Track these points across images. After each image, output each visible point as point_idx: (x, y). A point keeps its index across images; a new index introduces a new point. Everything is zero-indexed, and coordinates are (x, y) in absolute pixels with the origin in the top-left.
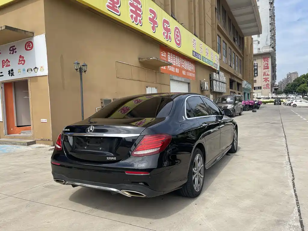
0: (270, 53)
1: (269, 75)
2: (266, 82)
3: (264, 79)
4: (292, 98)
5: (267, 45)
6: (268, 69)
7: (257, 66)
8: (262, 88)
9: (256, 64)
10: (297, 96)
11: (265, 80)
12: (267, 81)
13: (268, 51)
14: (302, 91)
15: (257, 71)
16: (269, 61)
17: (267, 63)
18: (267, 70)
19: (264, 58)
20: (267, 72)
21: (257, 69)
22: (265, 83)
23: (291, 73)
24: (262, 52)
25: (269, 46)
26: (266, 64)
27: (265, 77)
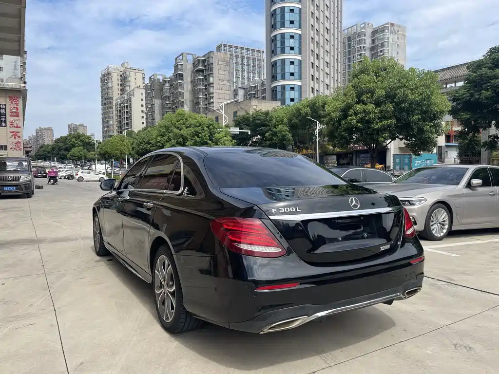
0: (20, 91)
1: (20, 127)
2: (15, 138)
3: (12, 134)
4: (59, 168)
5: (15, 76)
6: (18, 116)
7: (5, 109)
8: (9, 148)
9: (4, 106)
10: (67, 165)
11: (12, 136)
12: (17, 137)
13: (18, 87)
14: (76, 158)
15: (6, 118)
16: (20, 104)
17: (16, 106)
18: (16, 118)
19: (11, 97)
20: (17, 122)
21: (5, 113)
22: (13, 140)
23: (42, 129)
24: (8, 87)
25: (19, 78)
26: (14, 108)
27: (13, 129)
